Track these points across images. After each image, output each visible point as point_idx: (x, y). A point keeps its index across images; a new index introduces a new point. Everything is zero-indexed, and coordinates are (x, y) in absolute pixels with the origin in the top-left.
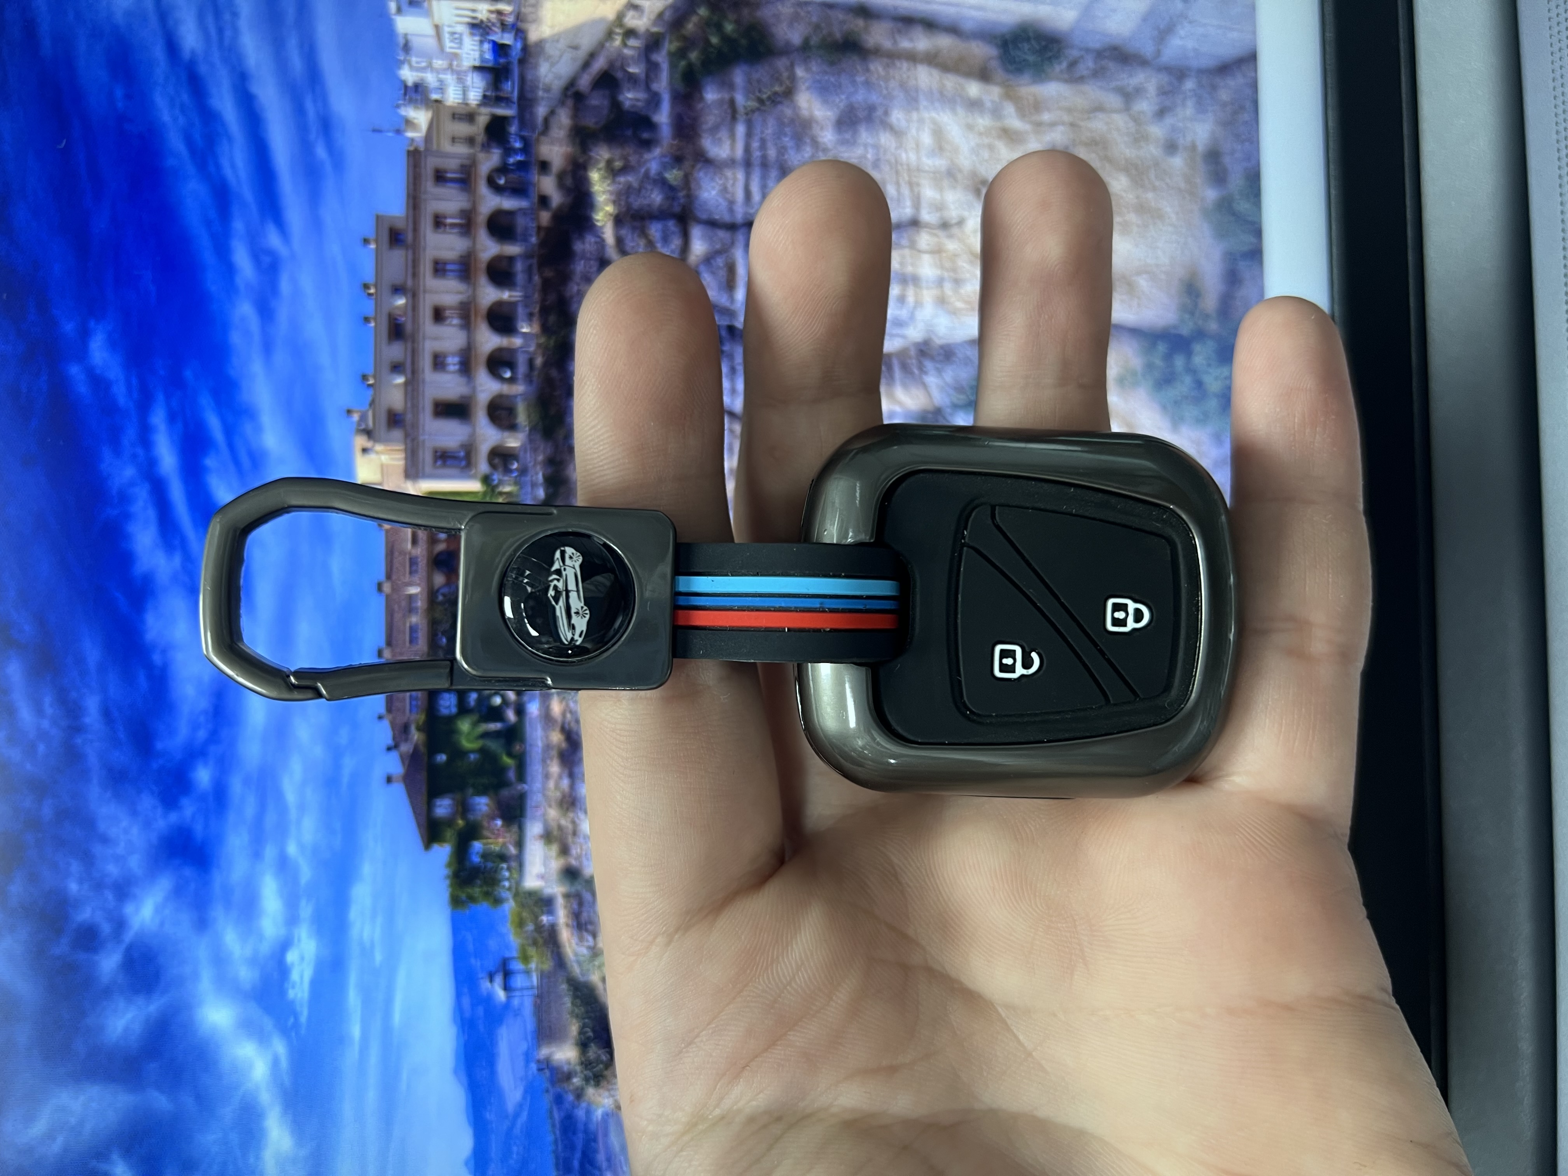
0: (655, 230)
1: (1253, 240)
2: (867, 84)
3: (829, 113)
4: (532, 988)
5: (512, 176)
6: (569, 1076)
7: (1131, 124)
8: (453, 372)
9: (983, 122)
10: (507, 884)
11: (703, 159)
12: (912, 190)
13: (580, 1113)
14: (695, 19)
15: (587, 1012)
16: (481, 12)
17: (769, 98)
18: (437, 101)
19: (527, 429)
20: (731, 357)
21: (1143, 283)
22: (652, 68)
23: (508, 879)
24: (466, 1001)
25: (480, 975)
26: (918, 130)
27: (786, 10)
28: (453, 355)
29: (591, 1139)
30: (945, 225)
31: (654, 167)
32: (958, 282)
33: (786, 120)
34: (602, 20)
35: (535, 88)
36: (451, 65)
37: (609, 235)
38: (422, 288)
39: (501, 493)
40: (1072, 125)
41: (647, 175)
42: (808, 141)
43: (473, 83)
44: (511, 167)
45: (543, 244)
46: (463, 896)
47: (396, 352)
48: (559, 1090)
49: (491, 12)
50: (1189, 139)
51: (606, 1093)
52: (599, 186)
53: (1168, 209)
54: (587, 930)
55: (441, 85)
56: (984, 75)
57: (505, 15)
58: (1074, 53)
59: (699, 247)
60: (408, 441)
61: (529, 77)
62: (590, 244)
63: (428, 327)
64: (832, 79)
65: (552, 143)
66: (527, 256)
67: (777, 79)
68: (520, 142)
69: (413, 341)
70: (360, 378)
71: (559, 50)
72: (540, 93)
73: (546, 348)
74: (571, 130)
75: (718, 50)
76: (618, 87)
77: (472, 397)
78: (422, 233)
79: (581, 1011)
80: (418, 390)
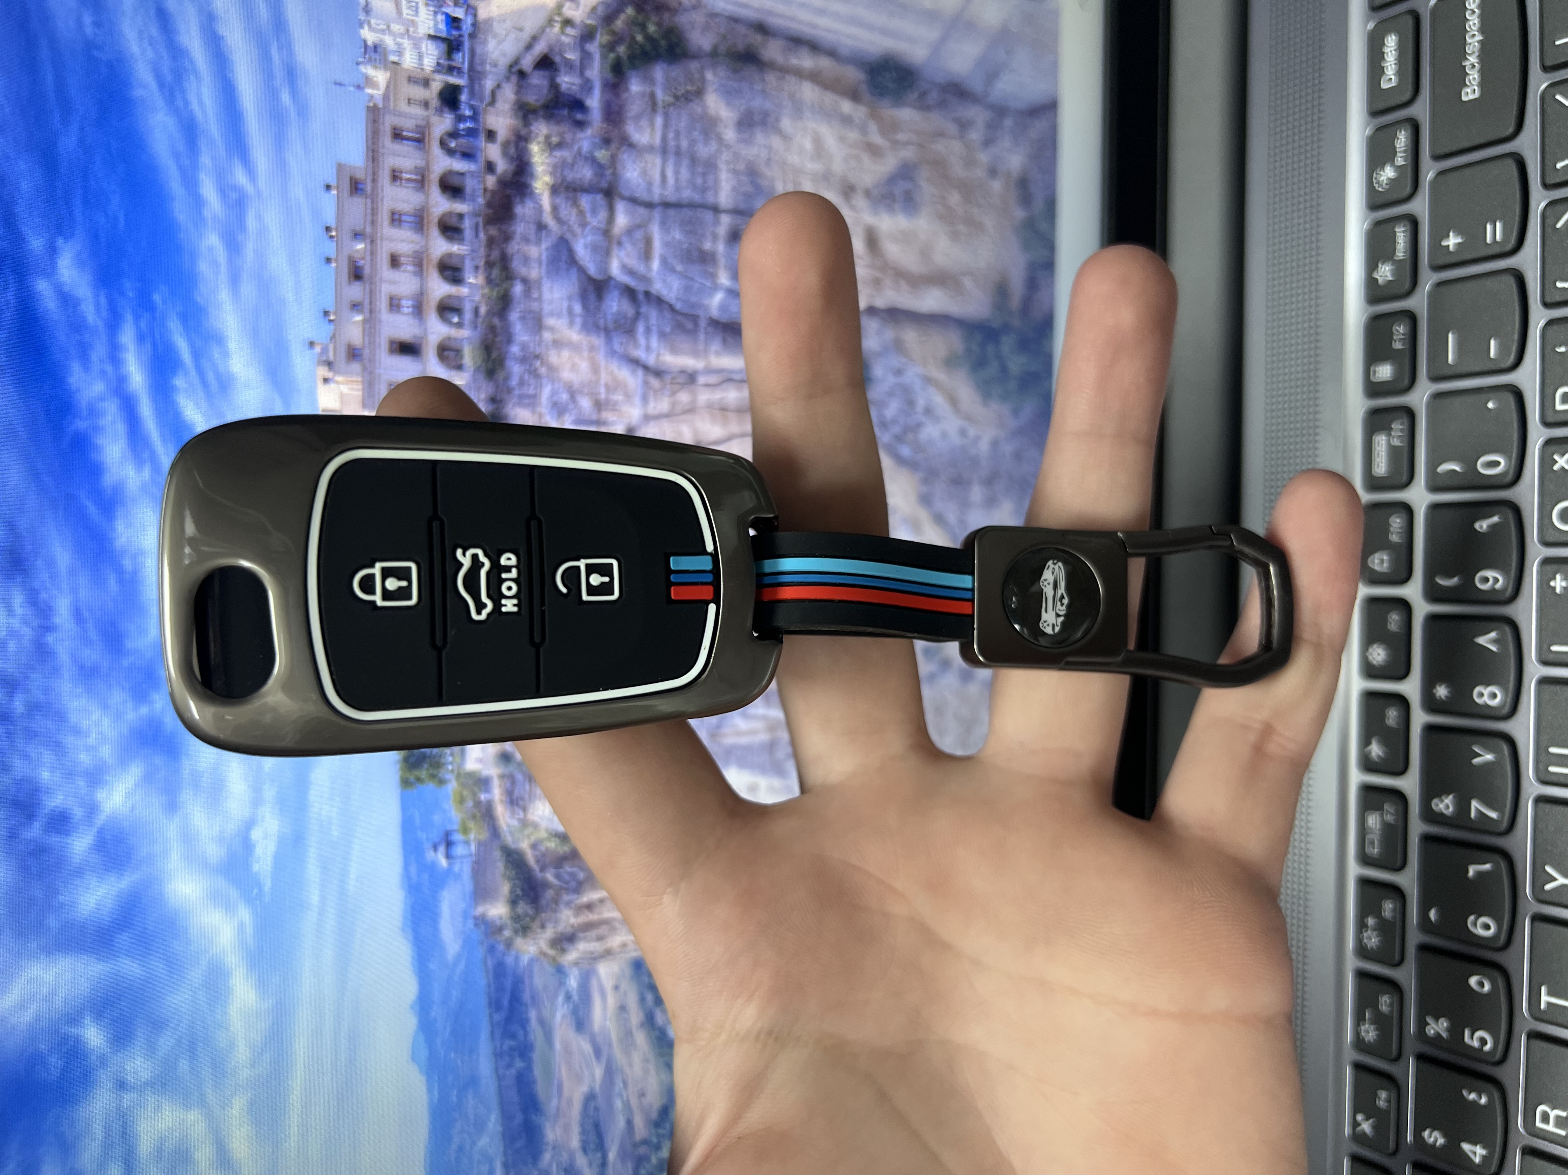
0: (585, 201)
1: (1049, 254)
2: (764, 93)
3: (731, 115)
4: (471, 855)
5: (462, 141)
6: (500, 929)
7: (964, 150)
8: (408, 314)
9: (853, 135)
10: (450, 767)
11: (626, 142)
13: (510, 960)
14: (623, 17)
15: (517, 875)
17: (683, 95)
18: (394, 63)
19: (472, 369)
20: (647, 319)
21: (968, 283)
22: (586, 56)
23: (451, 763)
24: (413, 869)
25: (427, 846)
26: (801, 136)
27: (698, 18)
28: (408, 299)
29: (518, 982)
31: (586, 146)
33: (697, 117)
34: (543, 6)
35: (483, 63)
36: (407, 31)
37: (546, 201)
38: (379, 235)
40: (920, 146)
41: (579, 153)
42: (714, 137)
43: (427, 50)
44: (461, 133)
45: (489, 205)
46: (412, 778)
47: (356, 291)
48: (491, 941)
50: (1006, 166)
51: (532, 942)
52: (539, 158)
53: (989, 224)
54: (518, 805)
55: (398, 48)
56: (854, 96)
58: (925, 85)
59: (622, 220)
60: (365, 373)
61: (479, 51)
62: (529, 208)
63: (385, 271)
64: (735, 85)
65: (497, 114)
66: (475, 214)
67: (690, 79)
68: (469, 111)
69: (371, 283)
70: (321, 315)
71: (506, 29)
72: (488, 67)
73: (489, 298)
74: (514, 104)
75: (642, 47)
76: (556, 70)
77: (423, 337)
78: (380, 184)
79: (512, 873)
80: (375, 327)
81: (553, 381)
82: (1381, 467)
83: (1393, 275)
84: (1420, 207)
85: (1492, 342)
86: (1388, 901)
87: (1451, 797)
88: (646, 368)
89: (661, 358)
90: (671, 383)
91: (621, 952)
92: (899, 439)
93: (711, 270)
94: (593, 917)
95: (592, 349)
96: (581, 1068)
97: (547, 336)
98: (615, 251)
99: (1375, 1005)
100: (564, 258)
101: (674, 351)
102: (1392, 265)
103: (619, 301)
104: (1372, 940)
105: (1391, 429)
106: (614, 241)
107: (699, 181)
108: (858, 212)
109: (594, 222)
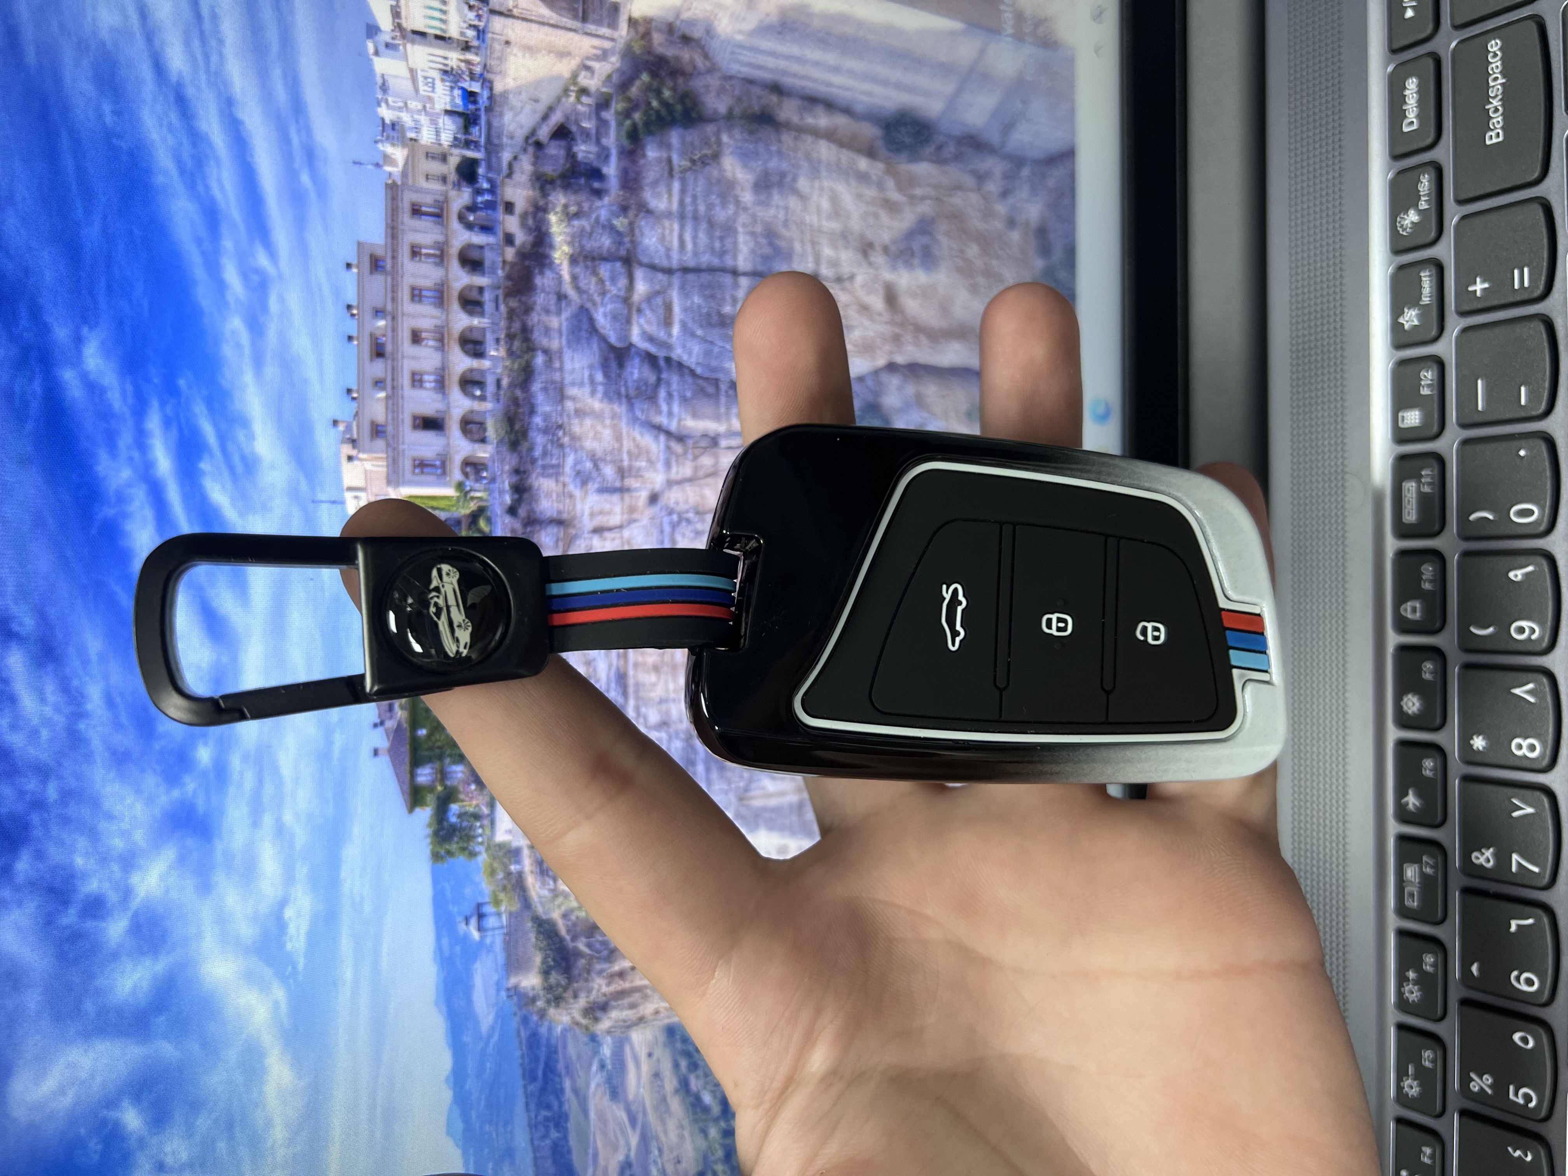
0: (604, 270)
2: (779, 153)
3: (748, 177)
4: (502, 927)
5: (480, 214)
6: (533, 1000)
7: (982, 202)
8: (431, 389)
9: (870, 192)
10: (480, 840)
11: (645, 209)
12: (813, 248)
13: (543, 1030)
14: (638, 83)
15: (549, 945)
16: (452, 59)
17: (700, 159)
18: (411, 139)
19: (495, 441)
20: (668, 384)
22: (602, 124)
23: (481, 835)
24: (445, 941)
25: (457, 919)
26: (819, 195)
27: (714, 82)
28: (429, 374)
29: (552, 1051)
31: (604, 214)
33: (714, 181)
34: (558, 77)
35: (500, 135)
36: (424, 107)
37: (565, 272)
38: (400, 311)
39: (472, 498)
40: (938, 199)
41: (597, 220)
42: (731, 199)
43: (444, 125)
44: (480, 206)
45: (508, 277)
46: (442, 852)
47: (378, 368)
48: (524, 1012)
49: (461, 61)
50: (1024, 216)
51: (565, 1012)
52: (558, 227)
54: (548, 875)
55: (416, 125)
56: (871, 153)
57: (473, 65)
58: (941, 138)
59: (641, 287)
60: (389, 450)
61: (495, 123)
62: (549, 279)
63: (407, 347)
64: (751, 146)
65: (514, 186)
66: (495, 287)
67: (707, 143)
68: (487, 183)
69: (393, 360)
70: (345, 391)
71: (522, 101)
72: (505, 140)
73: (511, 370)
74: (531, 175)
75: (658, 112)
76: (573, 139)
77: (447, 411)
78: (400, 263)
79: (543, 944)
80: (398, 404)
81: (576, 451)
82: (1411, 515)
83: (1419, 320)
84: (1445, 251)
85: (1523, 389)
86: (1429, 955)
87: (1491, 850)
88: (668, 433)
89: (683, 423)
90: (693, 448)
91: (654, 1020)
94: (627, 985)
95: (614, 416)
96: (616, 1138)
97: (569, 405)
98: (635, 317)
99: (1417, 1060)
100: (585, 325)
101: (695, 416)
102: (1419, 309)
103: (640, 368)
104: (1413, 994)
105: (1421, 476)
106: (634, 309)
107: (717, 245)
108: (876, 269)
109: (614, 290)
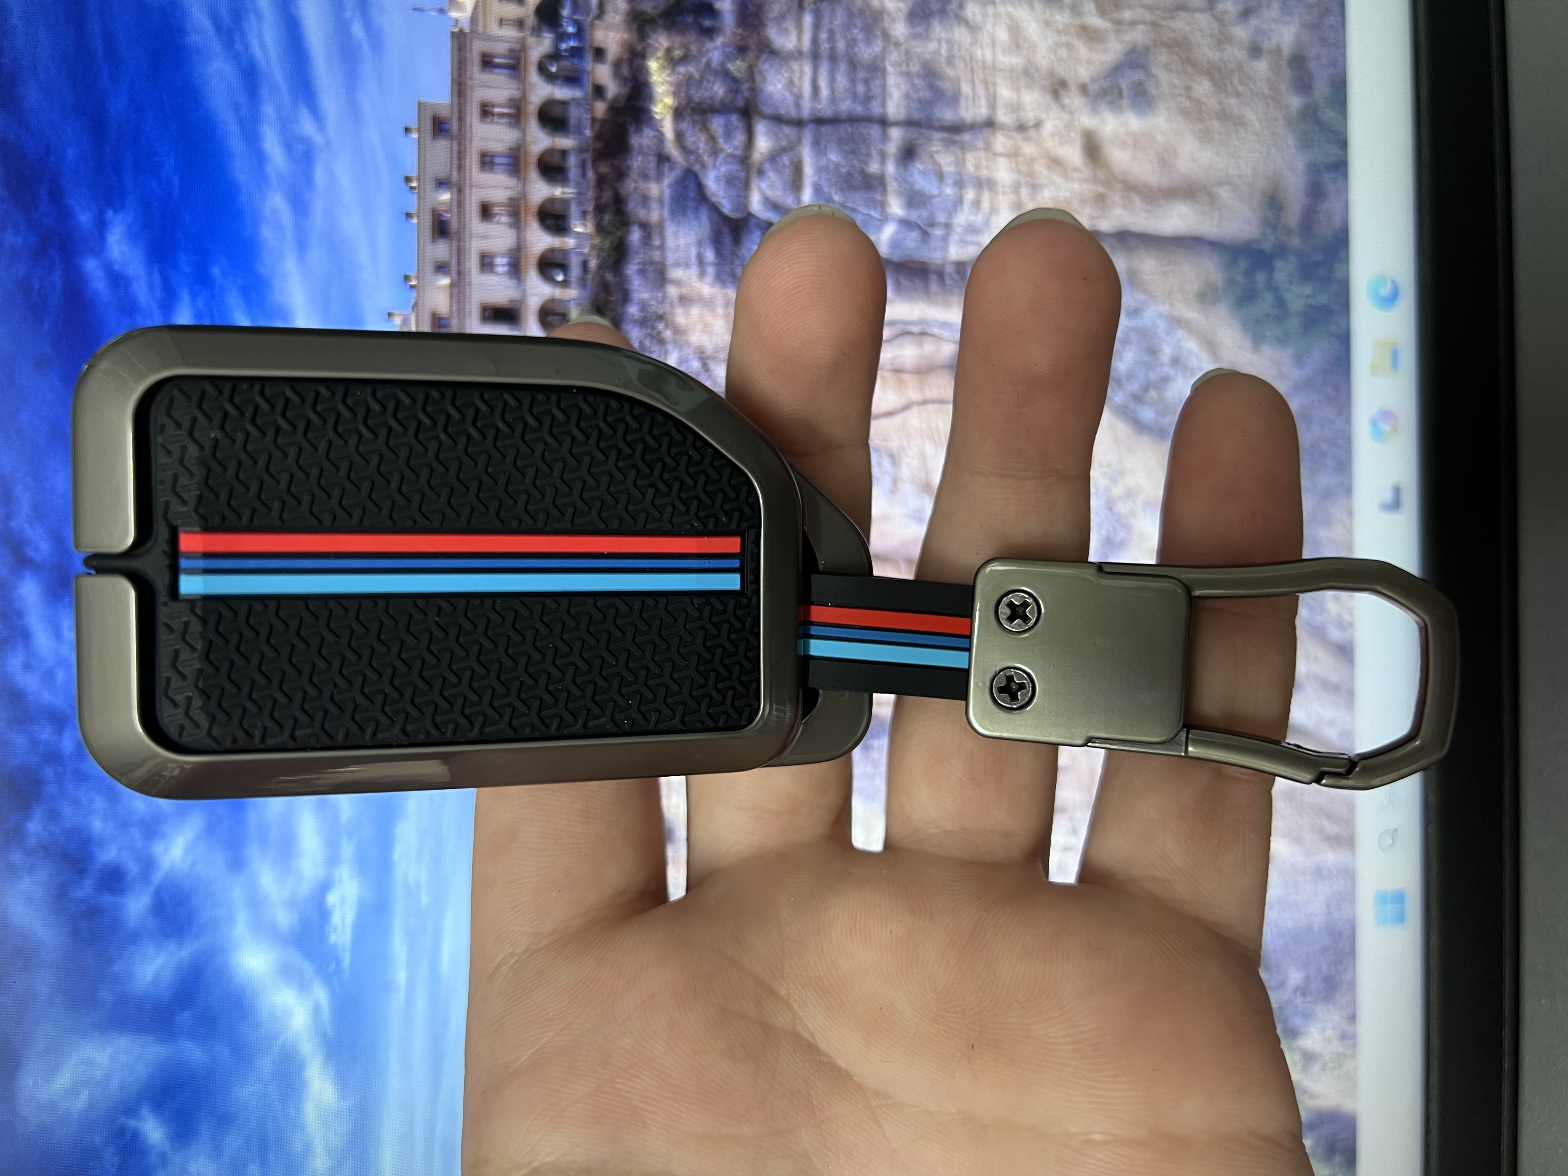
0: (717, 124)
1: (1338, 151)
3: (901, 5)
5: (565, 63)
7: (1215, 25)
8: (503, 274)
9: (1062, 18)
11: (767, 49)
12: (987, 89)
21: (1224, 193)
26: (994, 24)
28: (503, 255)
30: (1021, 128)
31: (716, 57)
32: (1035, 188)
33: (856, 12)
37: (668, 129)
38: (468, 182)
40: (1154, 24)
41: (708, 65)
42: (879, 33)
44: (564, 54)
45: (598, 137)
47: (441, 250)
50: (1274, 41)
52: (659, 76)
53: (1251, 115)
59: (763, 144)
62: (648, 138)
63: (475, 224)
65: (607, 28)
66: (581, 150)
68: (574, 27)
69: (459, 240)
70: (402, 279)
73: (601, 249)
74: (627, 15)
77: (522, 301)
78: (468, 125)
80: (464, 293)
81: (679, 346)
92: (1137, 398)
93: (879, 197)
97: (672, 291)
98: (755, 182)
100: (693, 195)
106: (754, 170)
107: (861, 89)
108: (1071, 113)
109: (728, 148)
